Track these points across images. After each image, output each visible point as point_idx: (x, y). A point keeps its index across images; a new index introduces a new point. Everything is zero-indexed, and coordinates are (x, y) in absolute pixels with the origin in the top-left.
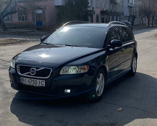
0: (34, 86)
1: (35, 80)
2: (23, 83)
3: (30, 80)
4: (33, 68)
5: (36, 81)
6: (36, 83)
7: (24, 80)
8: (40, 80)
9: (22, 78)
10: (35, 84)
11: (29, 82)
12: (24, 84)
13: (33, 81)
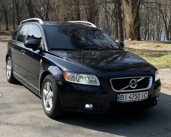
0: (137, 101)
1: (138, 93)
2: (122, 101)
3: (133, 94)
4: (133, 80)
5: (139, 95)
6: (139, 97)
7: (123, 97)
8: (143, 92)
9: (121, 94)
10: (137, 99)
11: (131, 98)
12: (124, 101)
13: (136, 96)
